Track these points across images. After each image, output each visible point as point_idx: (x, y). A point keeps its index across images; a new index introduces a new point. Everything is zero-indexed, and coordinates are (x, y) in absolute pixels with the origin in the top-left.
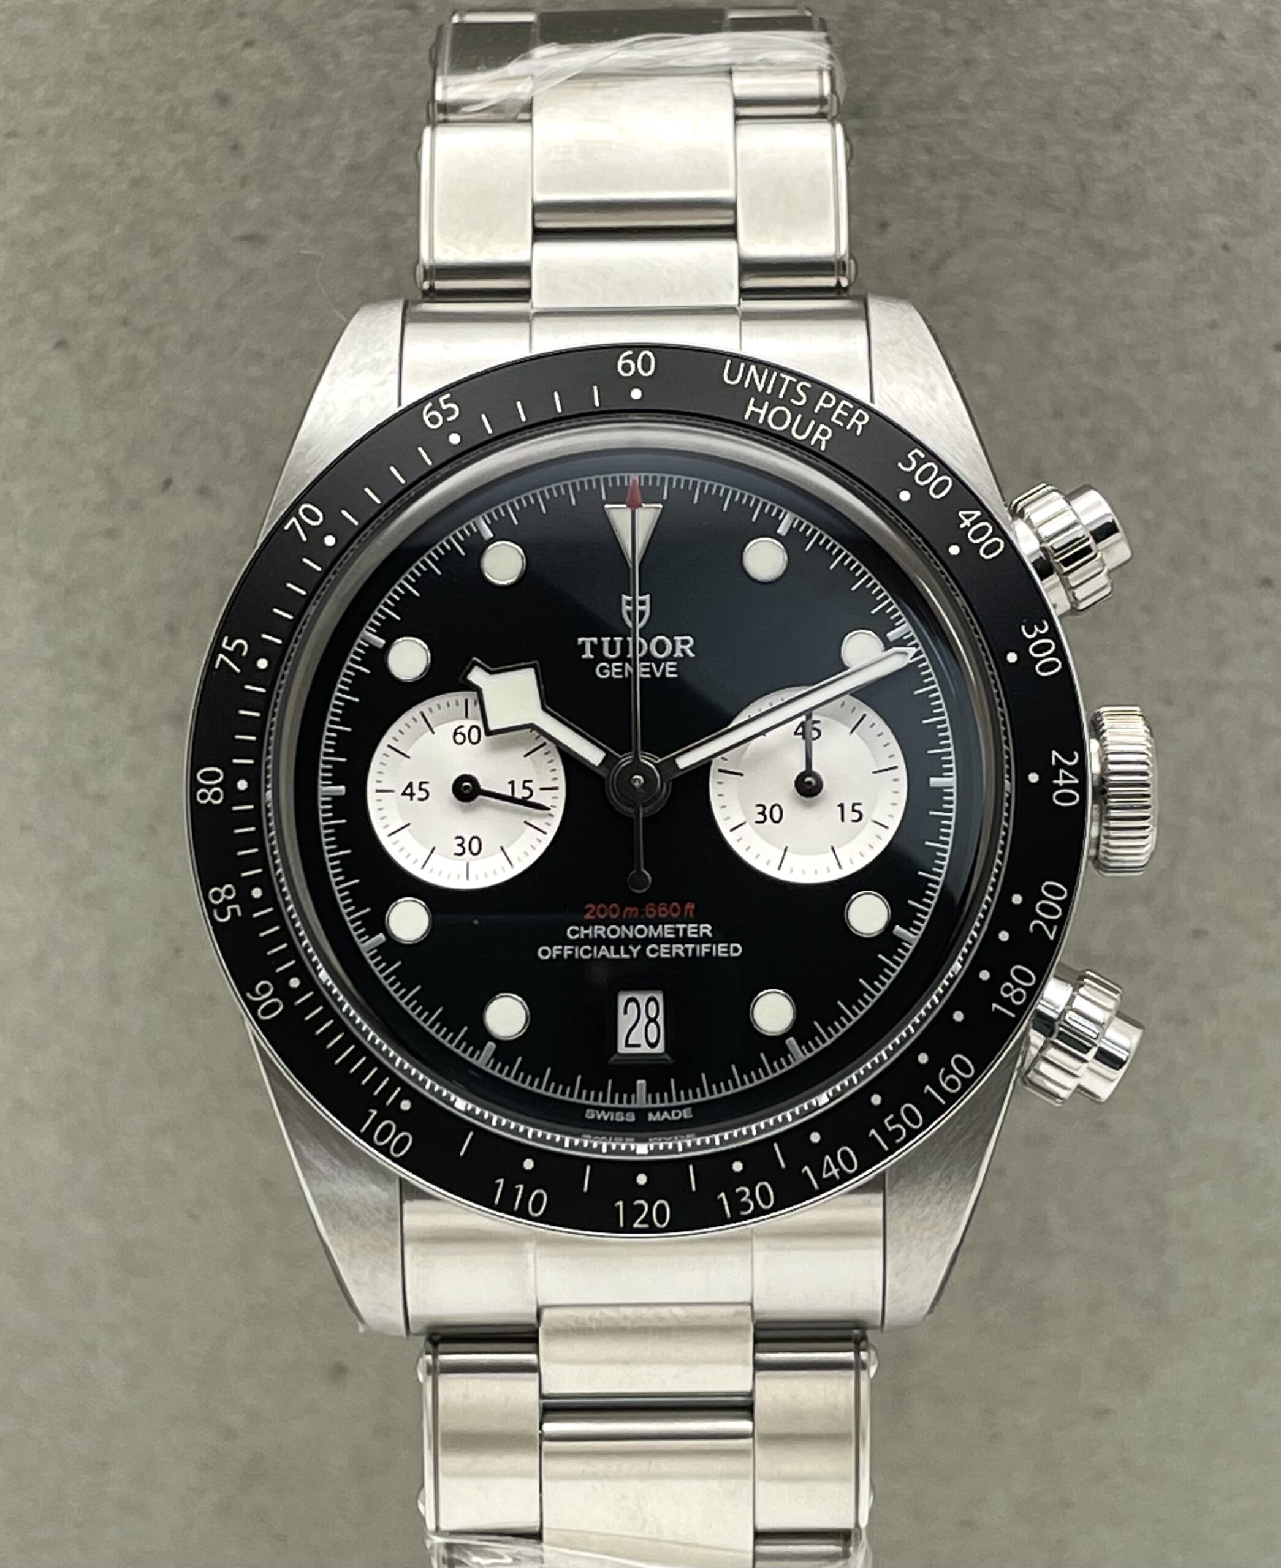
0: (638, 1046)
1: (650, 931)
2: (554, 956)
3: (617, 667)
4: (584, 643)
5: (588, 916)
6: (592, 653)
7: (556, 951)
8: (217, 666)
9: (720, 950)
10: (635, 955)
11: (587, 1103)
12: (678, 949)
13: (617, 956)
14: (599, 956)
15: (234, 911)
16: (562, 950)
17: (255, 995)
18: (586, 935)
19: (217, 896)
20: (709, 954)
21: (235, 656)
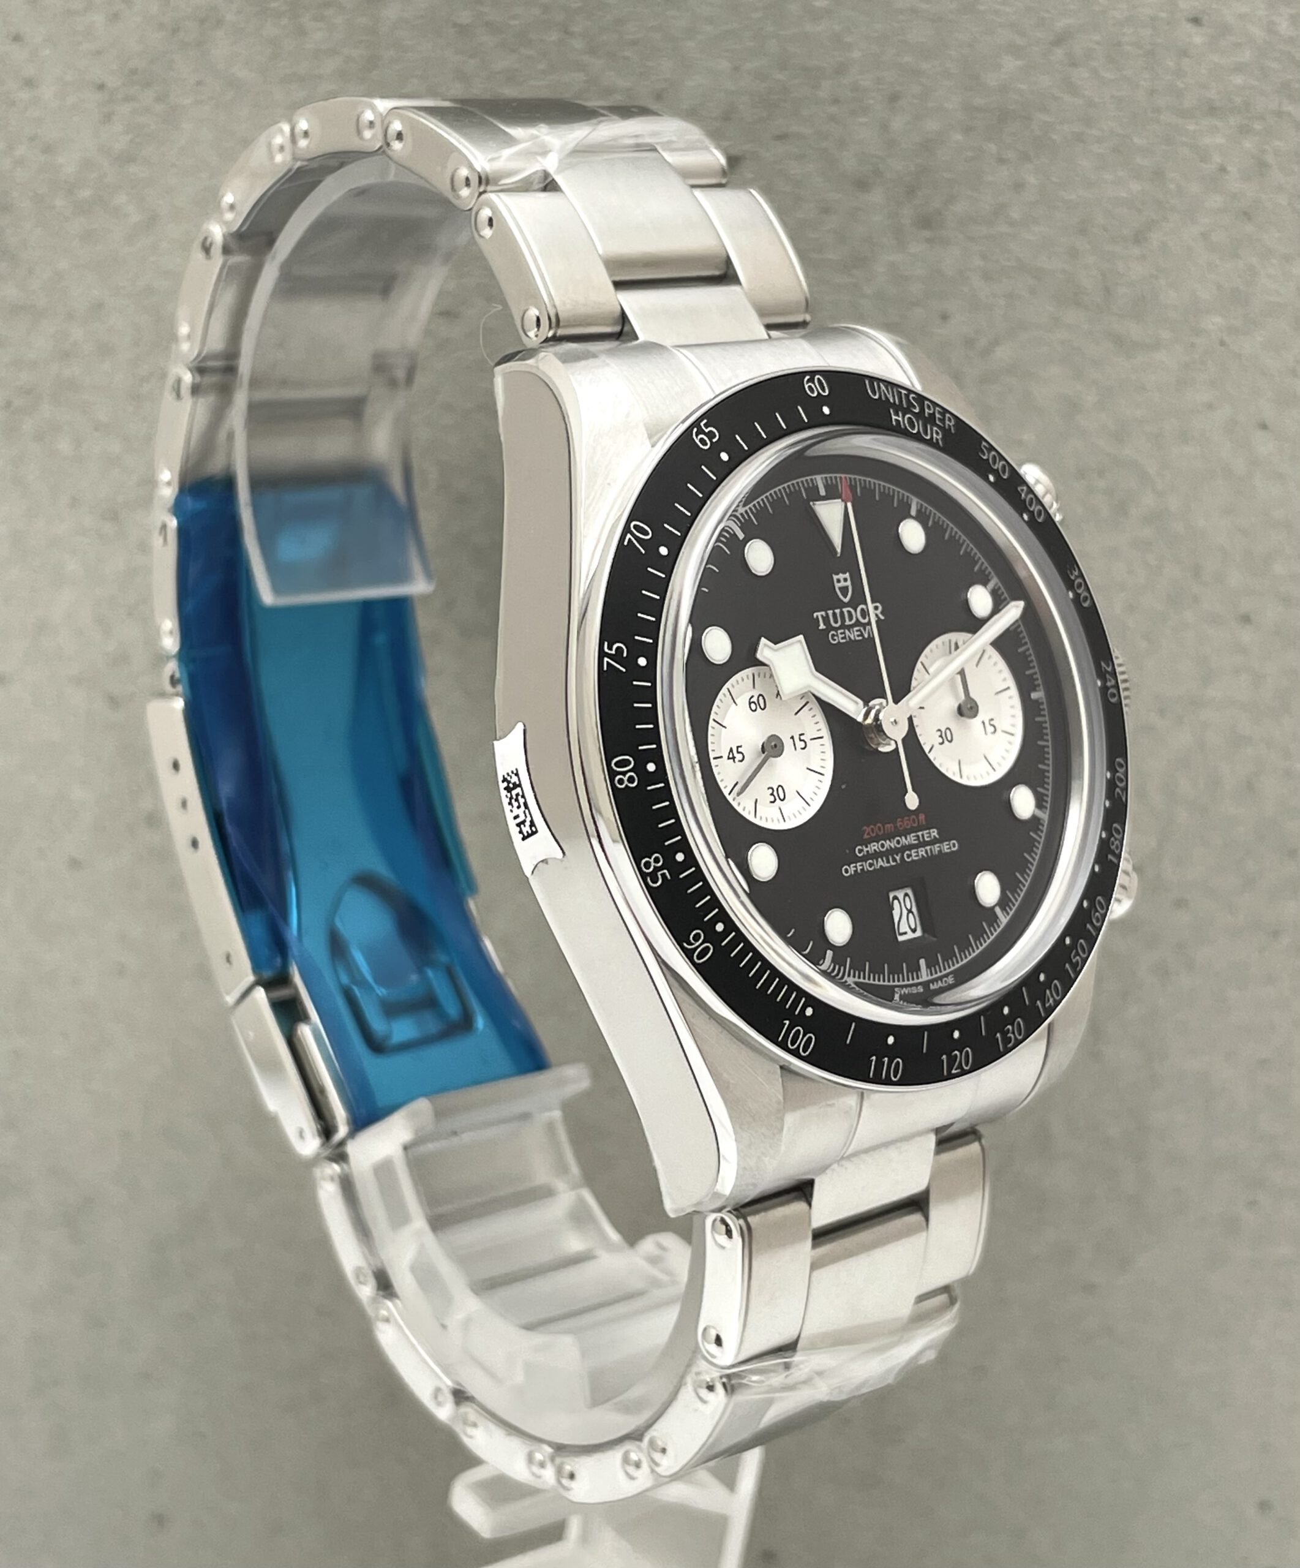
0: (905, 933)
1: (904, 841)
2: (853, 873)
3: (841, 633)
4: (817, 616)
5: (866, 836)
6: (824, 625)
7: (852, 869)
8: (605, 668)
9: (946, 847)
10: (899, 861)
11: (894, 984)
12: (922, 852)
13: (889, 865)
14: (878, 867)
15: (663, 875)
16: (856, 867)
17: (690, 944)
18: (868, 851)
19: (647, 865)
20: (940, 851)
21: (617, 657)
